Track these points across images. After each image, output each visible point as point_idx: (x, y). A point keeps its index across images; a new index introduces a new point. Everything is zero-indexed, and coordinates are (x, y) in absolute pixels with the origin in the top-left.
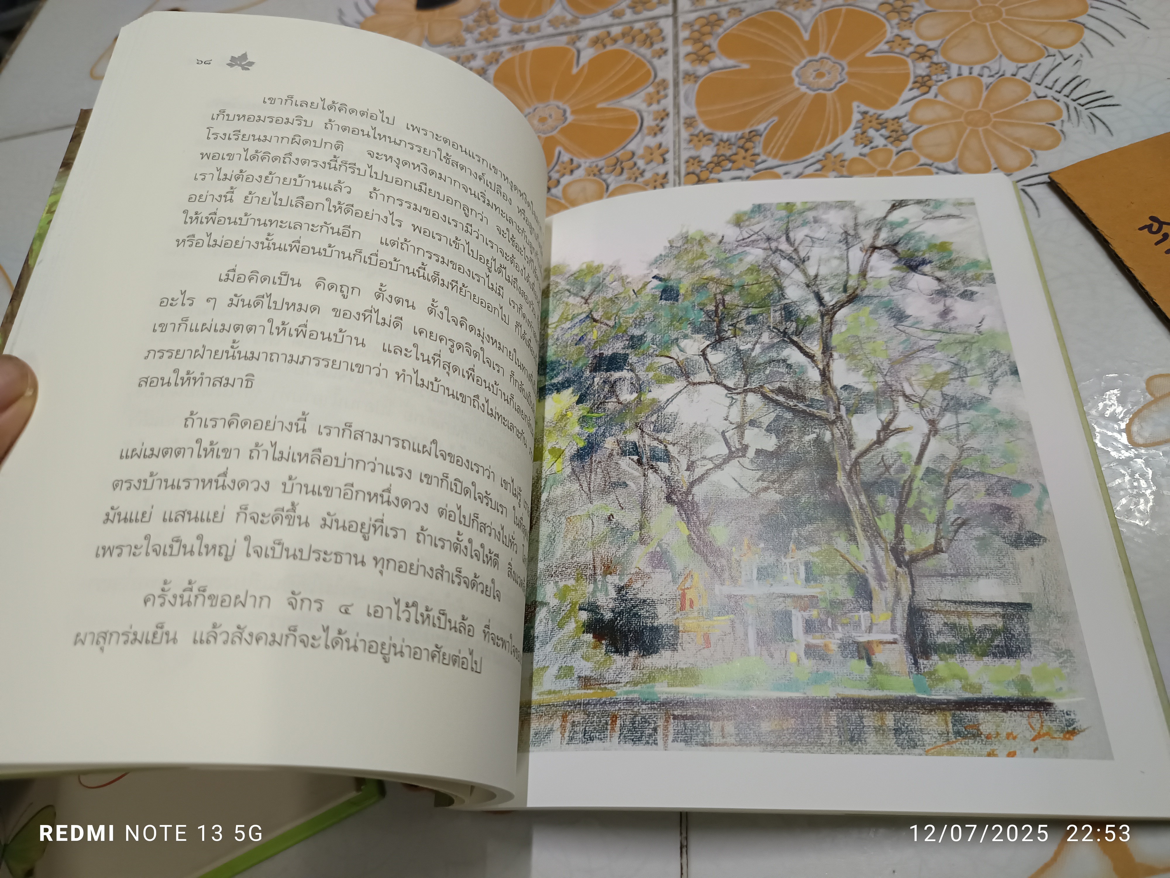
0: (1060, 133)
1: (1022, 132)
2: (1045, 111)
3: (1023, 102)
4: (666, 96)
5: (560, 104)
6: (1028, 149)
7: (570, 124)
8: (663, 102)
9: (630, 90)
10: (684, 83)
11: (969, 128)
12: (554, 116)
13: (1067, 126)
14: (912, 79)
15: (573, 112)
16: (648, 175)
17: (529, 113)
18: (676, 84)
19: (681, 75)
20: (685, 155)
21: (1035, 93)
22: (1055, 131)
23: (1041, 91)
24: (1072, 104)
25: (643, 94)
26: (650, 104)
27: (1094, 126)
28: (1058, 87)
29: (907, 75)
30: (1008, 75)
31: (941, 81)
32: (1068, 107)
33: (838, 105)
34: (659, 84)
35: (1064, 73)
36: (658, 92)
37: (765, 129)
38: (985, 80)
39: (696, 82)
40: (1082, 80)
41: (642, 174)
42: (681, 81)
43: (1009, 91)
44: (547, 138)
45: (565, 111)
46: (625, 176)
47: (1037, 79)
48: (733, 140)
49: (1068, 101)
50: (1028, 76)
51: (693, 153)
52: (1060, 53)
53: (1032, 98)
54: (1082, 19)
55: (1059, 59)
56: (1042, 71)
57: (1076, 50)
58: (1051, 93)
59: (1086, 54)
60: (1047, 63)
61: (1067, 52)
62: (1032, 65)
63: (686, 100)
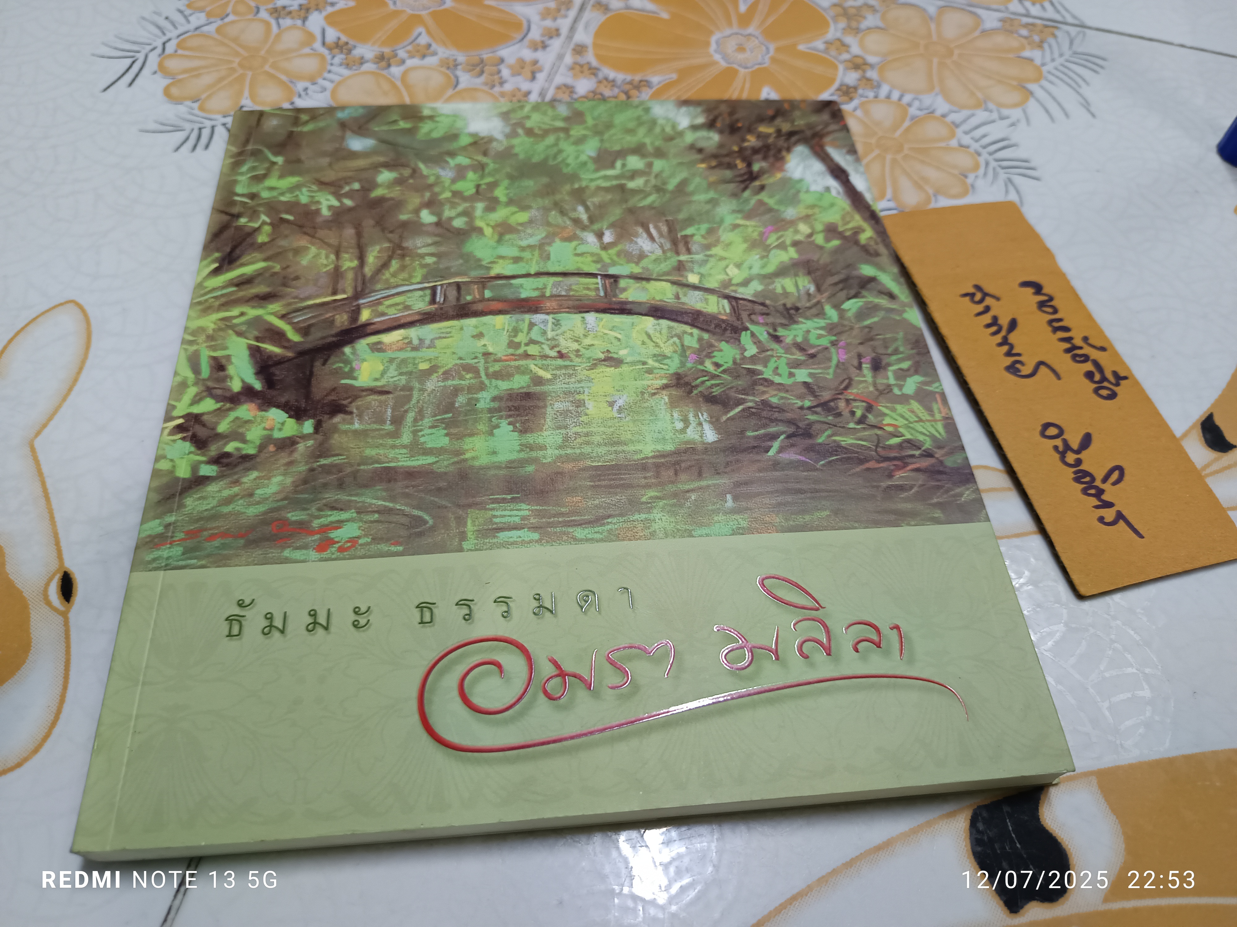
0: (971, 186)
1: (931, 173)
2: (963, 160)
3: (943, 144)
4: (566, 16)
6: (931, 191)
7: (446, 10)
8: (560, 21)
10: (592, 10)
11: (876, 152)
13: (980, 183)
14: (836, 85)
16: (508, 87)
18: (582, 9)
19: (592, 2)
20: (559, 79)
21: (959, 140)
22: (966, 183)
23: (966, 140)
24: (993, 164)
25: (540, 7)
26: (544, 19)
27: (1007, 190)
28: (984, 142)
29: (832, 81)
30: (938, 113)
31: (867, 97)
32: (987, 164)
33: (747, 85)
35: (996, 131)
36: (559, 10)
37: (659, 83)
38: (913, 111)
39: (605, 13)
40: (1012, 144)
41: (502, 83)
42: (589, 8)
43: (932, 129)
44: (412, 15)
46: (482, 79)
47: (966, 127)
48: (619, 82)
49: (990, 158)
50: (958, 122)
51: (569, 81)
52: (998, 111)
53: (954, 143)
54: (1032, 87)
55: (995, 116)
56: (974, 122)
57: (1016, 114)
58: (976, 146)
59: (1023, 121)
60: (981, 115)
61: (1005, 112)
62: (965, 113)
63: (586, 28)
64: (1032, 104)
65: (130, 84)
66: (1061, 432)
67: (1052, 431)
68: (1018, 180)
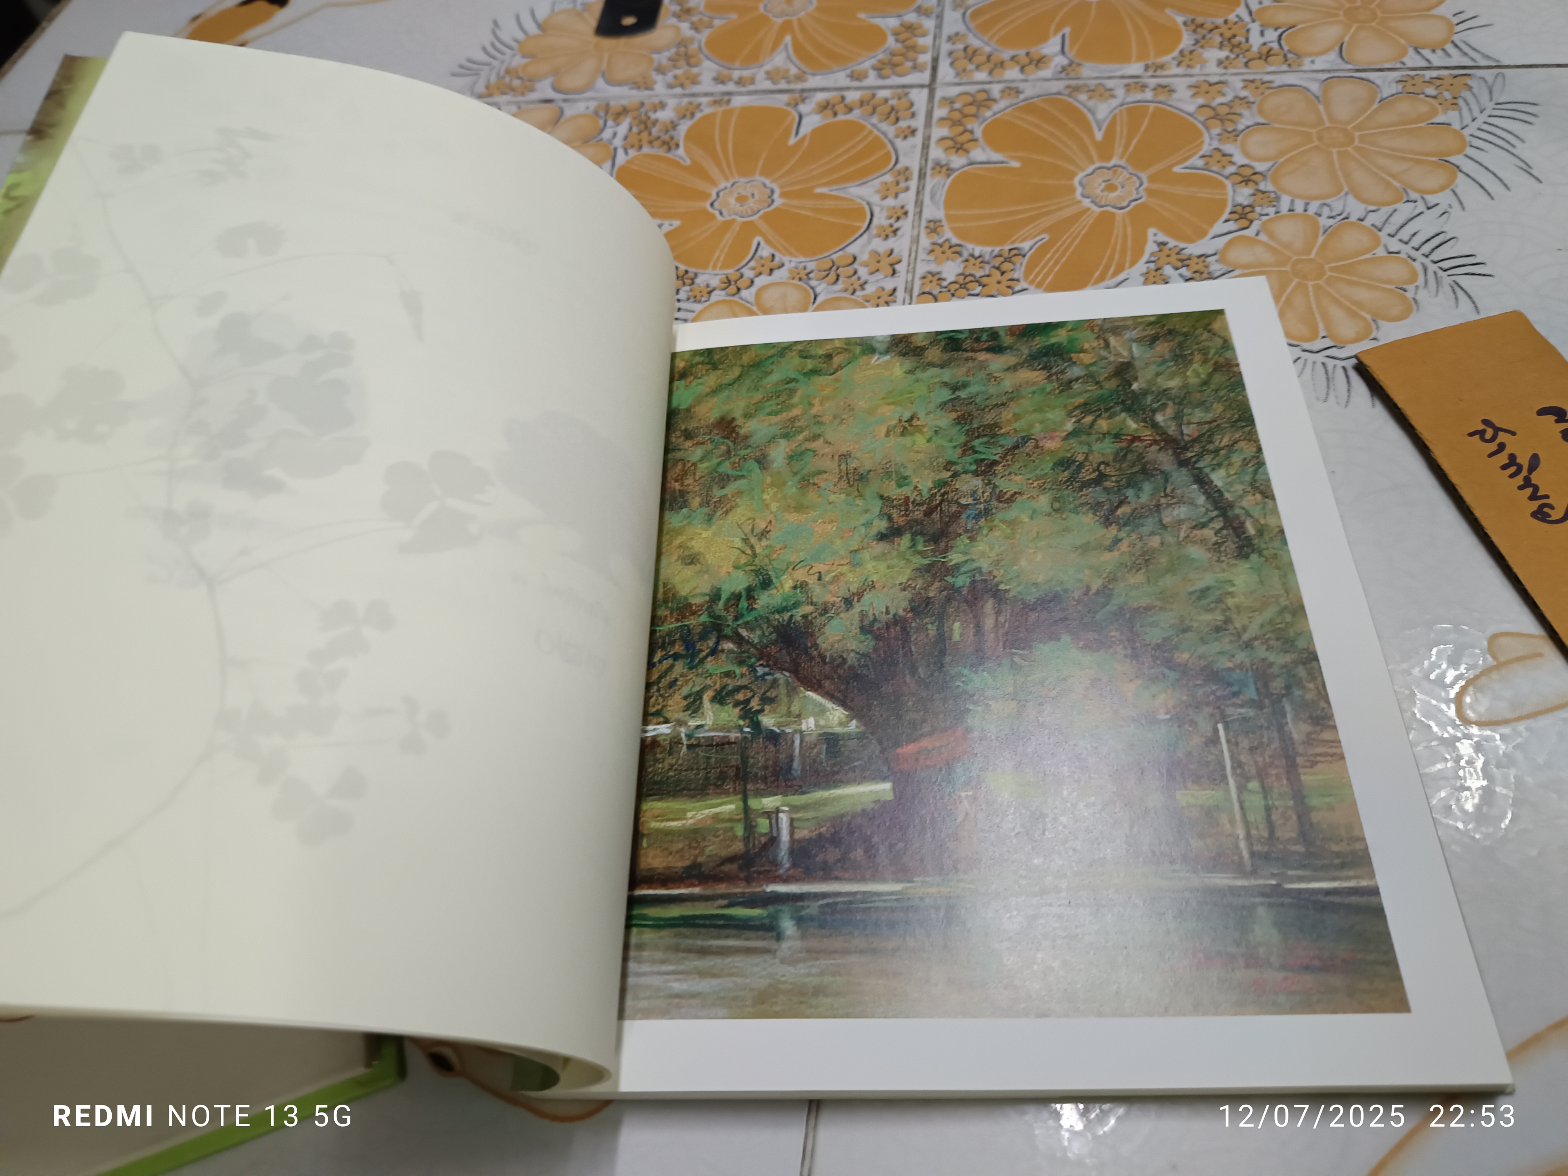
0: (1413, 302)
1: (1364, 295)
2: (1396, 271)
3: (1368, 256)
4: (907, 189)
5: (767, 182)
6: (1368, 317)
7: (777, 209)
8: (902, 196)
9: (861, 176)
10: (933, 175)
11: (1296, 281)
12: (756, 196)
13: (1422, 295)
14: (1229, 209)
15: (783, 195)
16: (870, 289)
17: (726, 188)
18: (922, 175)
19: (930, 165)
20: (922, 269)
21: (1385, 246)
22: (1405, 299)
23: (1394, 245)
24: (1432, 267)
25: (877, 182)
26: (884, 198)
27: (1456, 298)
28: (1416, 242)
29: (1224, 202)
30: (1353, 218)
31: (1267, 215)
32: (1425, 269)
33: (1129, 230)
34: (899, 173)
35: (1426, 226)
36: (898, 183)
37: (1031, 248)
38: (1324, 221)
39: (949, 176)
40: (1448, 238)
41: (862, 286)
42: (929, 172)
43: (1352, 240)
44: (744, 223)
45: (772, 192)
46: (840, 286)
48: (987, 258)
49: (1427, 261)
50: (1379, 224)
51: (933, 268)
52: (1423, 199)
53: (1380, 252)
54: (1456, 159)
55: (1421, 207)
56: (1397, 219)
57: (1444, 198)
58: (1406, 249)
59: (1456, 205)
60: (1405, 210)
61: (1432, 199)
62: (1385, 210)
63: (932, 197)
64: (1462, 184)
68: (1464, 281)
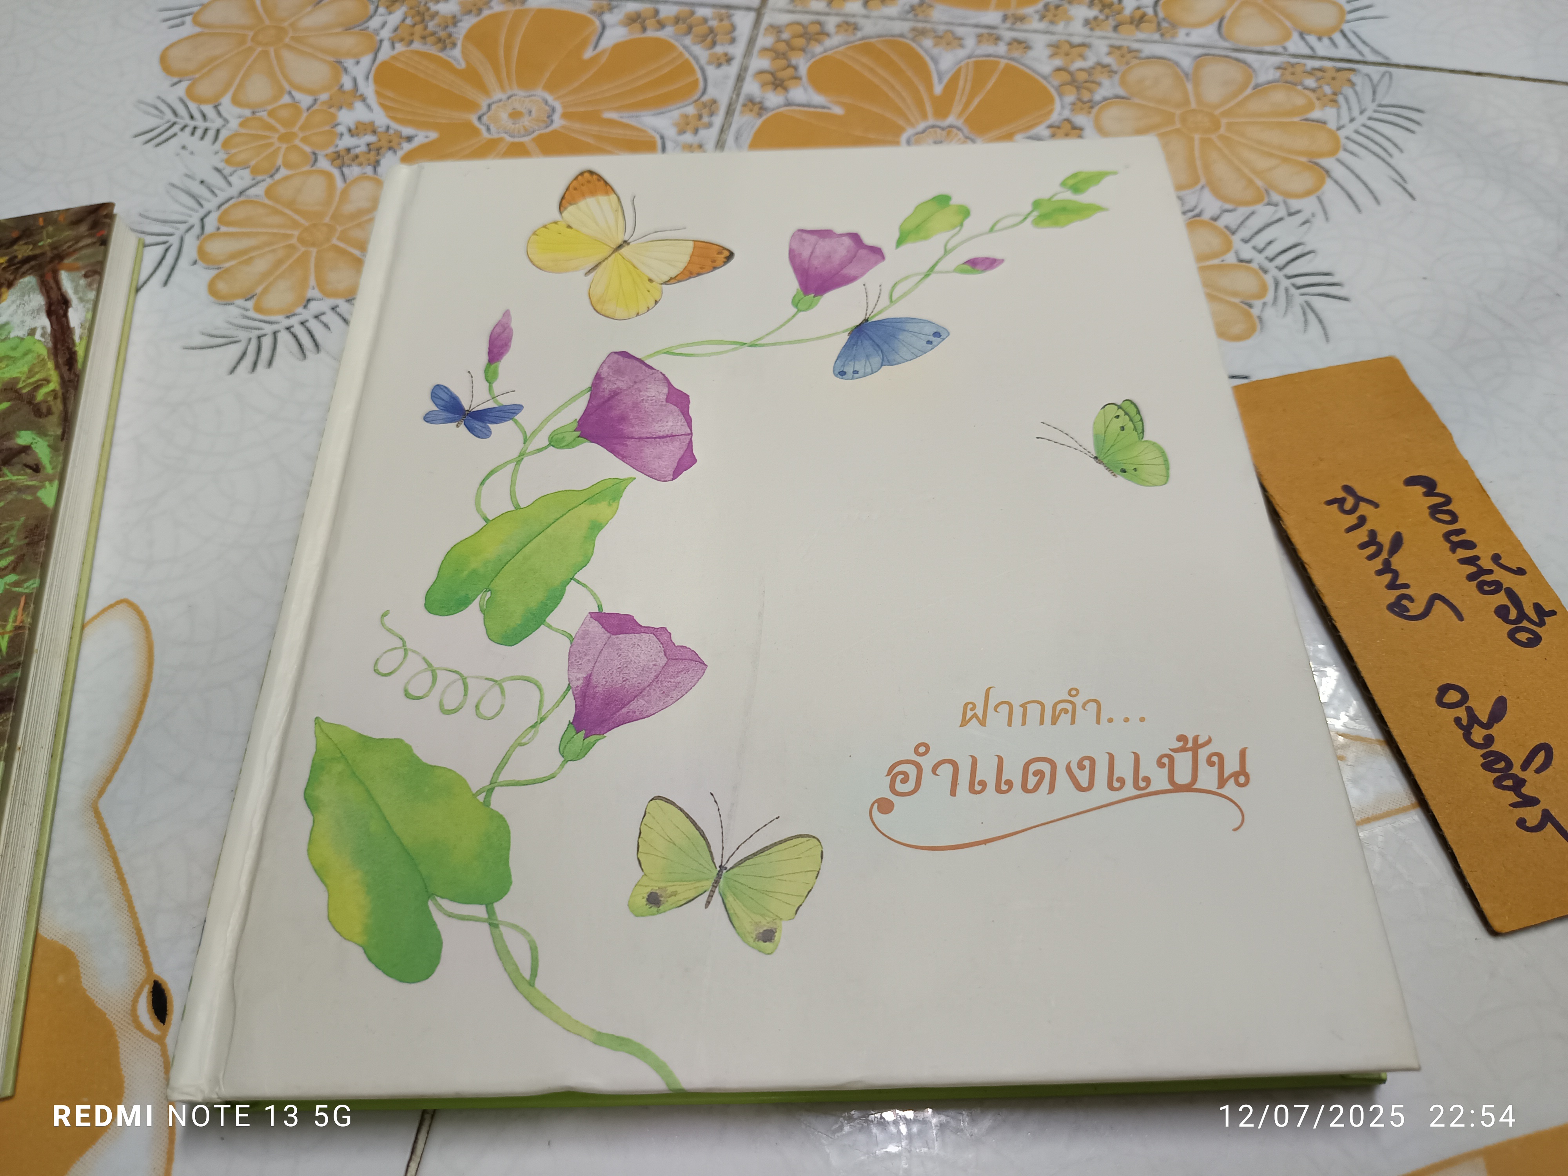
0: (1257, 321)
2: (1245, 282)
3: (1218, 261)
4: (709, 125)
5: (550, 98)
7: (555, 132)
8: (703, 133)
9: (659, 103)
10: (742, 112)
12: (533, 113)
13: (1270, 314)
15: (565, 116)
17: (500, 101)
18: (730, 112)
19: (741, 100)
21: (1237, 254)
22: (1249, 315)
23: (1247, 252)
24: (1285, 283)
25: (676, 114)
26: (682, 132)
27: (1306, 322)
28: (1271, 251)
30: (1206, 216)
32: (1277, 284)
34: (705, 105)
35: (1284, 234)
36: (700, 117)
39: (760, 115)
40: (1307, 249)
42: (739, 107)
43: (1203, 241)
44: (513, 144)
45: (553, 110)
47: (1244, 233)
49: (1280, 275)
50: (1234, 226)
52: (1285, 203)
53: (1231, 258)
54: (1328, 163)
55: (1282, 212)
56: (1255, 223)
57: (1309, 205)
58: (1260, 258)
59: (1320, 215)
60: (1264, 213)
61: (1295, 204)
62: (1243, 211)
63: (737, 139)
64: (1329, 189)
65: (166, 283)
66: (1465, 696)
67: (1453, 697)
68: (1319, 303)
